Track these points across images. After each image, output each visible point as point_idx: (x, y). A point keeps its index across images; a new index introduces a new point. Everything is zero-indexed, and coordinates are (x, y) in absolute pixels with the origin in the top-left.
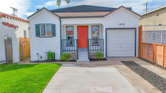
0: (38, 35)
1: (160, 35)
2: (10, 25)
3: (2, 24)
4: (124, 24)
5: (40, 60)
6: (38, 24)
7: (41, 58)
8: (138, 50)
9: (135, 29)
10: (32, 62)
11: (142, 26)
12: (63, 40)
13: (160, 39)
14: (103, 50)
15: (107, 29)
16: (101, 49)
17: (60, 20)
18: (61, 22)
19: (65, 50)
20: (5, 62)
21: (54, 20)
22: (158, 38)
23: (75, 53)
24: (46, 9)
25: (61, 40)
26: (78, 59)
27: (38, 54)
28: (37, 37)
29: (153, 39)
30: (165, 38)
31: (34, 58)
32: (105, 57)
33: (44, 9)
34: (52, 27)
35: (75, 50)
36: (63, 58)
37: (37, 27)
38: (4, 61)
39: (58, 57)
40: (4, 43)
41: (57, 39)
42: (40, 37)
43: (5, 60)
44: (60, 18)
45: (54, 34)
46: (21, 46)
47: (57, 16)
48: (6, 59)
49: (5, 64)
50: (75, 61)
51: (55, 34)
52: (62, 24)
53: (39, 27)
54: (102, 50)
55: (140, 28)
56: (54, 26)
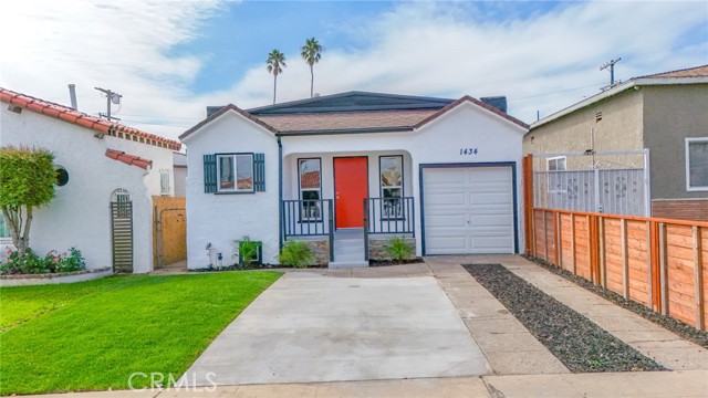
0: (210, 186)
1: (593, 185)
2: (129, 157)
3: (106, 154)
4: (476, 152)
5: (216, 264)
6: (213, 153)
7: (220, 258)
8: (523, 231)
9: (513, 164)
10: (191, 270)
11: (531, 156)
12: (289, 202)
13: (592, 199)
14: (413, 232)
15: (422, 166)
16: (406, 230)
17: (279, 142)
18: (280, 146)
19: (292, 233)
20: (110, 272)
21: (259, 141)
22: (586, 192)
23: (323, 243)
24: (235, 108)
25: (282, 203)
26: (332, 260)
27: (210, 245)
28: (207, 195)
29: (570, 197)
30: (607, 192)
31: (198, 258)
32: (419, 253)
33: (232, 110)
34: (254, 162)
35: (324, 234)
36: (288, 257)
37: (209, 162)
38: (108, 269)
39: (271, 255)
40: (108, 211)
41: (268, 200)
42: (216, 193)
43: (110, 265)
44: (279, 135)
45: (259, 185)
46: (156, 222)
47: (271, 129)
48: (114, 262)
49: (111, 277)
50: (326, 266)
51: (263, 183)
52: (284, 154)
53: (215, 163)
54: (409, 232)
55: (527, 161)
56: (259, 160)
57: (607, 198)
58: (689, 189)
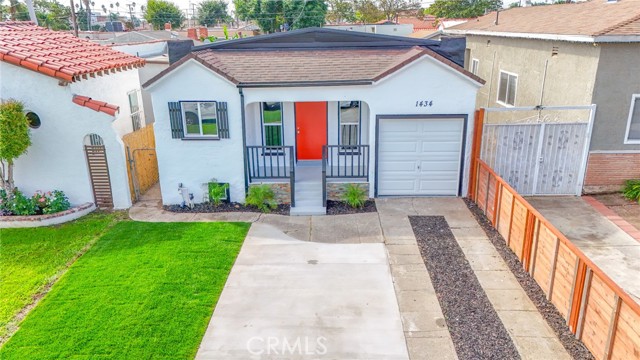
0: (177, 132)
1: (537, 137)
2: (96, 103)
3: (73, 101)
4: (431, 104)
5: (189, 202)
6: (177, 101)
7: (192, 198)
8: (468, 177)
9: (465, 116)
10: (166, 208)
11: (483, 110)
12: (252, 148)
13: (535, 150)
14: (368, 176)
15: (378, 117)
16: (361, 174)
17: (241, 93)
18: (242, 96)
19: (256, 175)
20: (94, 208)
22: (530, 144)
23: (285, 185)
24: (196, 58)
25: (246, 149)
26: (293, 205)
27: (181, 186)
28: (175, 140)
29: (515, 149)
30: (549, 144)
31: (170, 195)
32: (371, 195)
33: (192, 60)
34: (218, 110)
35: (285, 177)
36: (253, 201)
37: (174, 108)
38: (91, 205)
39: (238, 195)
40: (83, 154)
41: (232, 149)
42: (184, 139)
43: (92, 201)
44: (241, 86)
45: (224, 132)
46: (130, 161)
47: (232, 80)
48: (95, 198)
49: (93, 212)
50: (283, 209)
51: (228, 130)
52: (247, 102)
53: (180, 111)
54: (363, 176)
55: (479, 114)
56: (222, 108)
57: (548, 150)
58: (626, 142)
